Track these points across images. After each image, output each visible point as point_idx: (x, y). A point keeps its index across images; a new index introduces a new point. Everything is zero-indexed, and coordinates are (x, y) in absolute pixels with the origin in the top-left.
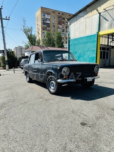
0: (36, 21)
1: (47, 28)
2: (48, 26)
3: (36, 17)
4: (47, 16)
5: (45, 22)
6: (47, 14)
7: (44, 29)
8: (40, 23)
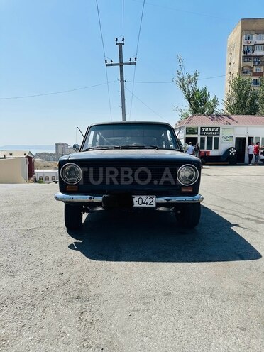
0: (228, 56)
1: (255, 68)
2: (257, 63)
3: (228, 45)
4: (257, 39)
5: (249, 54)
6: (257, 33)
7: (246, 73)
8: (236, 59)
